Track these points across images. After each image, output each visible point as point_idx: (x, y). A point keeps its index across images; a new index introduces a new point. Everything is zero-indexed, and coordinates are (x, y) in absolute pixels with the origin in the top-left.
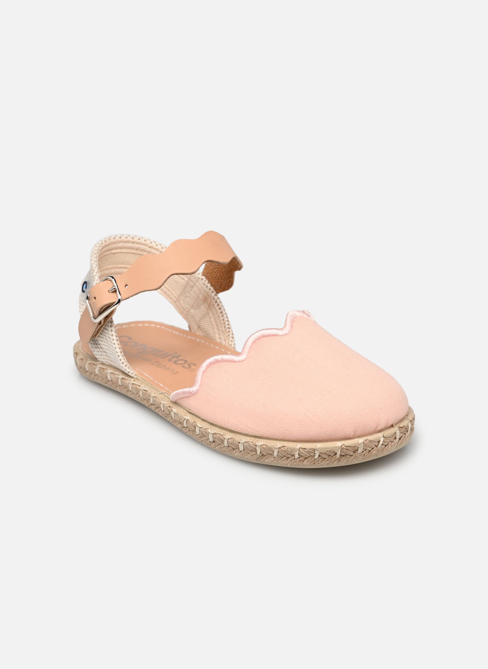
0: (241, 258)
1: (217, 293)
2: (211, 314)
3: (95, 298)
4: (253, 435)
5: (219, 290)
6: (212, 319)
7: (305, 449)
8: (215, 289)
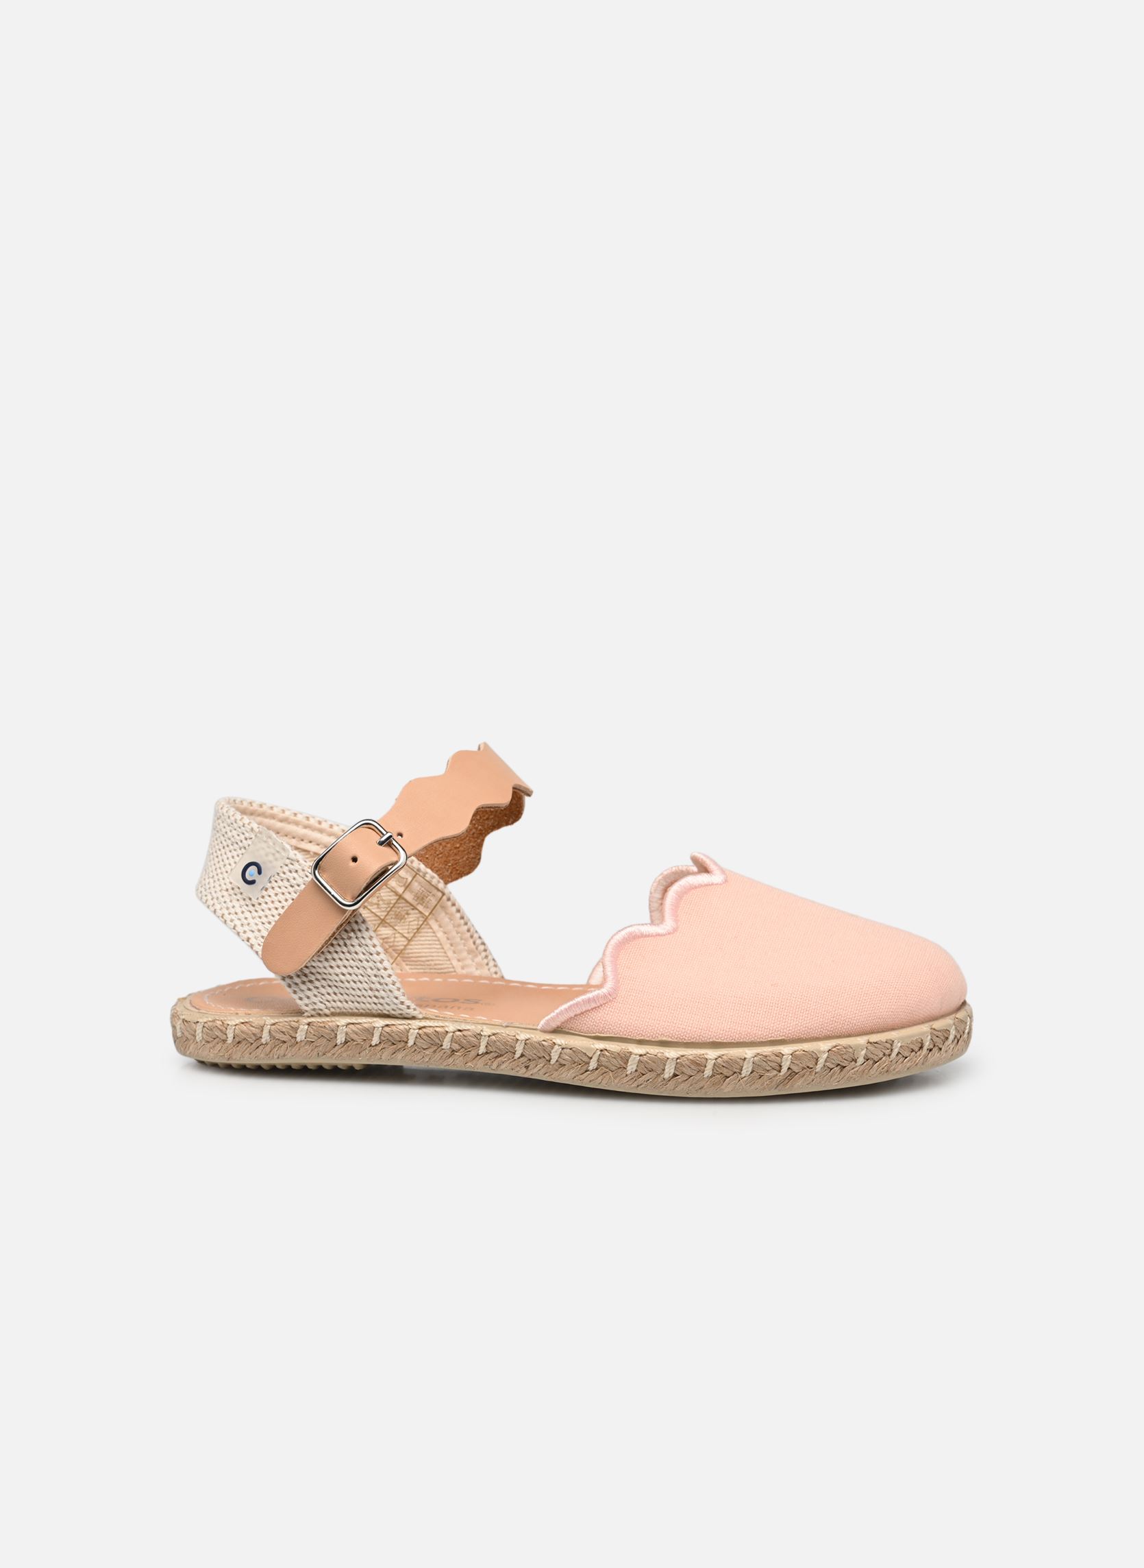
0: (528, 781)
1: (446, 883)
2: (435, 926)
3: (355, 860)
4: (770, 1041)
5: (450, 876)
6: (440, 934)
7: (876, 1043)
8: (442, 877)
